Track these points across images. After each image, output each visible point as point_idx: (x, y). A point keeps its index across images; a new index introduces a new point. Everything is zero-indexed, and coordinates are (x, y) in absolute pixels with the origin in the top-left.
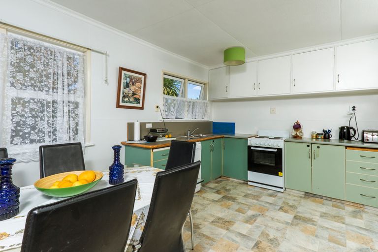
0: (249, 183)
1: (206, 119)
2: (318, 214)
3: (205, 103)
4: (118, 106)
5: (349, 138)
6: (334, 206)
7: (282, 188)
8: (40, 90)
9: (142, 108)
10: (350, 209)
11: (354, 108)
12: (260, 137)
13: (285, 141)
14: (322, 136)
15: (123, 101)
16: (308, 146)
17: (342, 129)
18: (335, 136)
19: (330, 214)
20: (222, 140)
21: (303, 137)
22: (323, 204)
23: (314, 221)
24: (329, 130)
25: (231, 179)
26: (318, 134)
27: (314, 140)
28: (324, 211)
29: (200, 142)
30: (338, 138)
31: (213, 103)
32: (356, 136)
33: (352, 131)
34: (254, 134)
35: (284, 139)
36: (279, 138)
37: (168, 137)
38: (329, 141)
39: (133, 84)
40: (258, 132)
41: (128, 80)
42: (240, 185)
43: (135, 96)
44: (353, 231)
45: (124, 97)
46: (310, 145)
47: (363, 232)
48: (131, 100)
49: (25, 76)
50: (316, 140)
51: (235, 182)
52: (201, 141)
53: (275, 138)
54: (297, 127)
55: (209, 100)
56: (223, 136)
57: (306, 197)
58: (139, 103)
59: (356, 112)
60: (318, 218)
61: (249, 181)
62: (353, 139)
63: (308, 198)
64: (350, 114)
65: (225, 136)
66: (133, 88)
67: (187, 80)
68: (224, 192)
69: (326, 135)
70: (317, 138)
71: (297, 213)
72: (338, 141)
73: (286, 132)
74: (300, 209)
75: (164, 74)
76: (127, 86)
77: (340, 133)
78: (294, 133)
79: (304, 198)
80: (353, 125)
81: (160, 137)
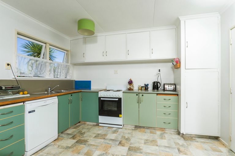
0: (100, 125)
1: (69, 78)
2: (143, 142)
3: (67, 66)
5: (157, 88)
6: (151, 132)
7: (121, 125)
10: (158, 133)
11: (159, 70)
12: (108, 91)
13: (123, 92)
14: (144, 88)
16: (137, 95)
17: (154, 83)
18: (150, 87)
19: (149, 140)
20: (80, 94)
21: (134, 89)
22: (145, 132)
23: (141, 149)
24: (147, 84)
25: (87, 123)
26: (142, 87)
27: (140, 90)
28: (146, 138)
29: (56, 97)
30: (152, 89)
31: (75, 66)
32: (161, 88)
33: (159, 84)
34: (104, 88)
35: (123, 91)
36: (119, 91)
37: (23, 94)
38: (148, 91)
40: (106, 87)
42: (94, 127)
44: (163, 151)
46: (138, 94)
47: (167, 150)
50: (141, 91)
51: (90, 125)
53: (118, 91)
54: (130, 82)
55: (71, 63)
56: (80, 91)
57: (136, 129)
59: (160, 72)
60: (143, 145)
61: (100, 123)
62: (159, 89)
63: (137, 129)
64: (158, 74)
65: (82, 91)
67: (48, 45)
68: (79, 136)
69: (146, 87)
70: (141, 89)
71: (130, 144)
72: (152, 91)
73: (124, 87)
74: (132, 140)
75: (18, 34)
77: (153, 86)
78: (129, 87)
79: (135, 130)
80: (159, 81)
81: (9, 95)
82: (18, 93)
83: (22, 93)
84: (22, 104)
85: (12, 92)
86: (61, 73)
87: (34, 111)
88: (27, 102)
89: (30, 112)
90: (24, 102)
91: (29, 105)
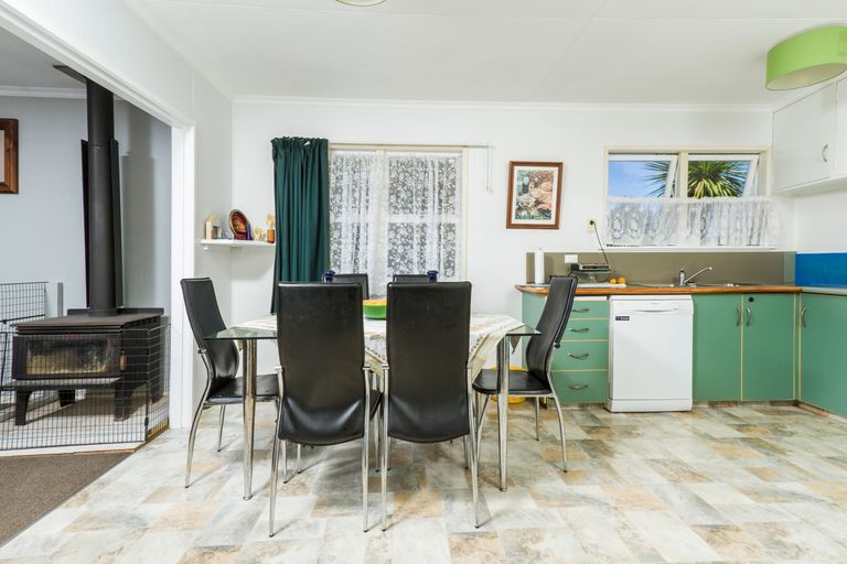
1: (767, 245)
4: (510, 225)
8: (411, 212)
9: (555, 227)
15: (518, 217)
25: (831, 416)
29: (690, 297)
37: (615, 283)
39: (536, 185)
41: (526, 180)
43: (540, 206)
45: (520, 209)
48: (532, 213)
49: (398, 197)
52: (693, 294)
55: (773, 194)
56: (799, 289)
58: (550, 217)
65: (805, 289)
66: (535, 193)
67: (684, 155)
75: (613, 154)
76: (525, 189)
81: (589, 282)
82: (608, 280)
83: (614, 281)
84: (605, 298)
85: (596, 276)
86: (731, 231)
87: (627, 318)
88: (613, 297)
89: (618, 319)
90: (608, 295)
91: (619, 305)
